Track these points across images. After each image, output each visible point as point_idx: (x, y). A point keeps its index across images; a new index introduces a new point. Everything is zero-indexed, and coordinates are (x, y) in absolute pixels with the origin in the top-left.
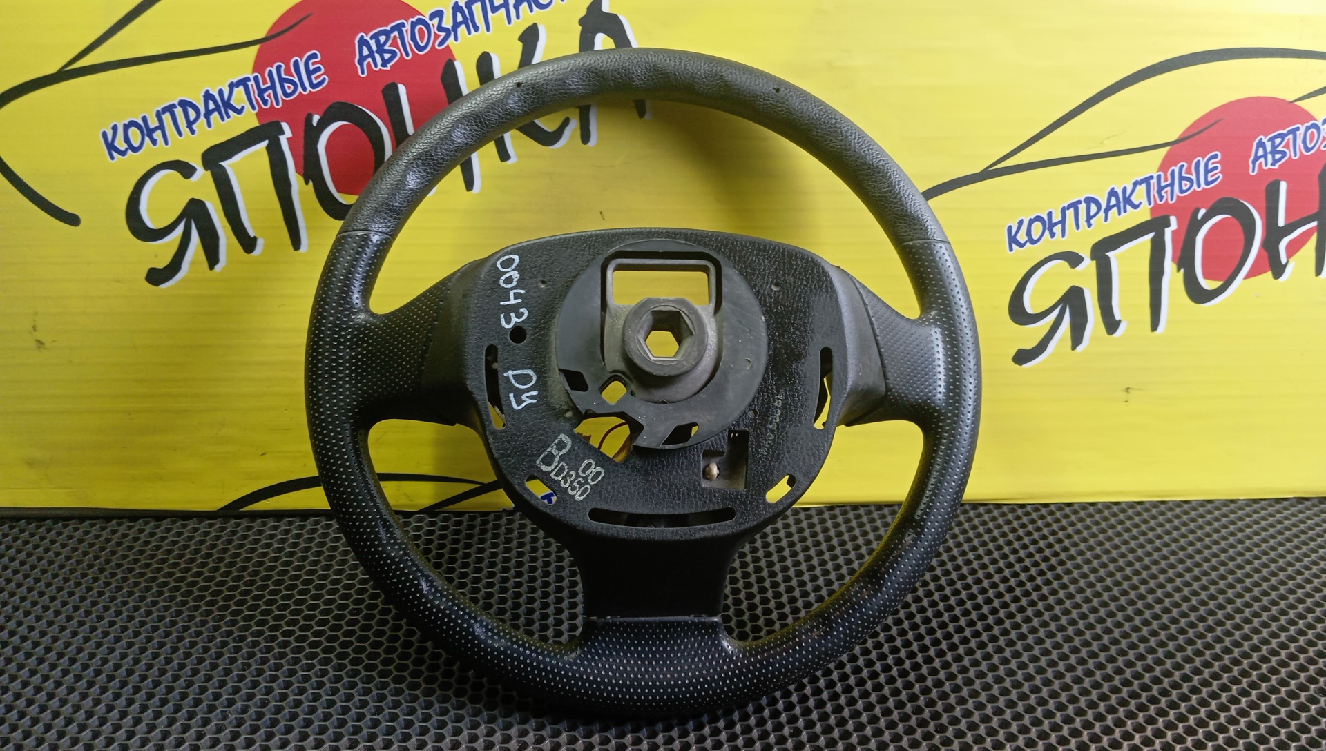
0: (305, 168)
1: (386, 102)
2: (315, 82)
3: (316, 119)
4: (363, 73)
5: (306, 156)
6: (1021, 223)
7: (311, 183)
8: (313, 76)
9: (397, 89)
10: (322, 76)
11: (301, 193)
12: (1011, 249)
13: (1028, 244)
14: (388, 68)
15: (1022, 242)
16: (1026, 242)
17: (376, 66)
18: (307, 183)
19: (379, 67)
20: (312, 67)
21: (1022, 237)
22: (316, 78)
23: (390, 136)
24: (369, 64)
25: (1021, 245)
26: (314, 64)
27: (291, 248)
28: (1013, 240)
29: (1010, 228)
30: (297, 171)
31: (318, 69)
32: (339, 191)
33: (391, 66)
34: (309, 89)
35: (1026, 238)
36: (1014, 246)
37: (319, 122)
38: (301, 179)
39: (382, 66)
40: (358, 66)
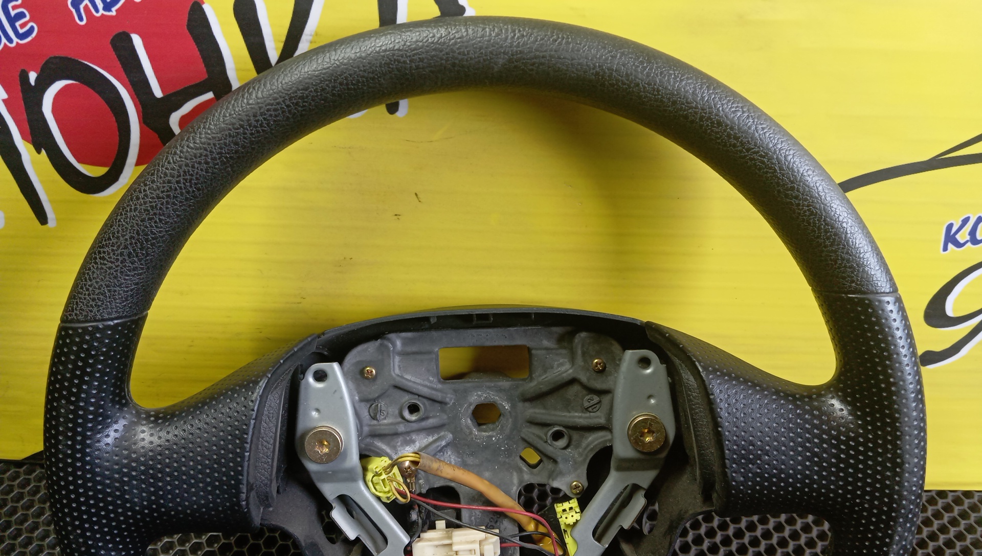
0: (31, 134)
1: (119, 57)
2: (21, 31)
3: (33, 76)
4: (81, 19)
5: (30, 121)
6: (966, 221)
7: (43, 152)
8: (18, 24)
9: (131, 40)
10: (27, 23)
11: (33, 162)
12: (945, 249)
13: (969, 244)
14: (113, 12)
15: (962, 241)
16: (967, 242)
17: (97, 10)
18: (39, 152)
19: (101, 12)
20: (13, 13)
21: (963, 236)
22: (22, 26)
23: (132, 98)
24: (86, 7)
25: (959, 245)
26: (14, 8)
27: (36, 222)
28: (950, 238)
29: (950, 226)
30: (24, 137)
31: (21, 16)
32: (79, 161)
33: (116, 11)
34: (15, 40)
35: (968, 238)
36: (950, 246)
37: (37, 80)
38: (31, 147)
39: (104, 9)
40: (74, 11)
